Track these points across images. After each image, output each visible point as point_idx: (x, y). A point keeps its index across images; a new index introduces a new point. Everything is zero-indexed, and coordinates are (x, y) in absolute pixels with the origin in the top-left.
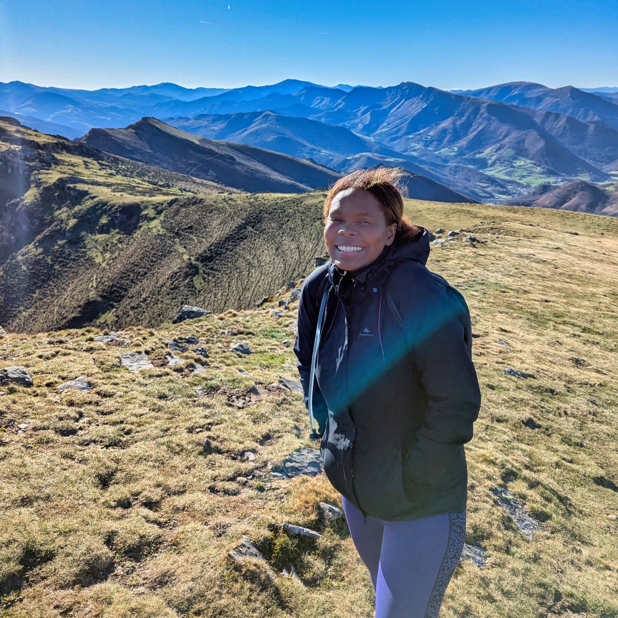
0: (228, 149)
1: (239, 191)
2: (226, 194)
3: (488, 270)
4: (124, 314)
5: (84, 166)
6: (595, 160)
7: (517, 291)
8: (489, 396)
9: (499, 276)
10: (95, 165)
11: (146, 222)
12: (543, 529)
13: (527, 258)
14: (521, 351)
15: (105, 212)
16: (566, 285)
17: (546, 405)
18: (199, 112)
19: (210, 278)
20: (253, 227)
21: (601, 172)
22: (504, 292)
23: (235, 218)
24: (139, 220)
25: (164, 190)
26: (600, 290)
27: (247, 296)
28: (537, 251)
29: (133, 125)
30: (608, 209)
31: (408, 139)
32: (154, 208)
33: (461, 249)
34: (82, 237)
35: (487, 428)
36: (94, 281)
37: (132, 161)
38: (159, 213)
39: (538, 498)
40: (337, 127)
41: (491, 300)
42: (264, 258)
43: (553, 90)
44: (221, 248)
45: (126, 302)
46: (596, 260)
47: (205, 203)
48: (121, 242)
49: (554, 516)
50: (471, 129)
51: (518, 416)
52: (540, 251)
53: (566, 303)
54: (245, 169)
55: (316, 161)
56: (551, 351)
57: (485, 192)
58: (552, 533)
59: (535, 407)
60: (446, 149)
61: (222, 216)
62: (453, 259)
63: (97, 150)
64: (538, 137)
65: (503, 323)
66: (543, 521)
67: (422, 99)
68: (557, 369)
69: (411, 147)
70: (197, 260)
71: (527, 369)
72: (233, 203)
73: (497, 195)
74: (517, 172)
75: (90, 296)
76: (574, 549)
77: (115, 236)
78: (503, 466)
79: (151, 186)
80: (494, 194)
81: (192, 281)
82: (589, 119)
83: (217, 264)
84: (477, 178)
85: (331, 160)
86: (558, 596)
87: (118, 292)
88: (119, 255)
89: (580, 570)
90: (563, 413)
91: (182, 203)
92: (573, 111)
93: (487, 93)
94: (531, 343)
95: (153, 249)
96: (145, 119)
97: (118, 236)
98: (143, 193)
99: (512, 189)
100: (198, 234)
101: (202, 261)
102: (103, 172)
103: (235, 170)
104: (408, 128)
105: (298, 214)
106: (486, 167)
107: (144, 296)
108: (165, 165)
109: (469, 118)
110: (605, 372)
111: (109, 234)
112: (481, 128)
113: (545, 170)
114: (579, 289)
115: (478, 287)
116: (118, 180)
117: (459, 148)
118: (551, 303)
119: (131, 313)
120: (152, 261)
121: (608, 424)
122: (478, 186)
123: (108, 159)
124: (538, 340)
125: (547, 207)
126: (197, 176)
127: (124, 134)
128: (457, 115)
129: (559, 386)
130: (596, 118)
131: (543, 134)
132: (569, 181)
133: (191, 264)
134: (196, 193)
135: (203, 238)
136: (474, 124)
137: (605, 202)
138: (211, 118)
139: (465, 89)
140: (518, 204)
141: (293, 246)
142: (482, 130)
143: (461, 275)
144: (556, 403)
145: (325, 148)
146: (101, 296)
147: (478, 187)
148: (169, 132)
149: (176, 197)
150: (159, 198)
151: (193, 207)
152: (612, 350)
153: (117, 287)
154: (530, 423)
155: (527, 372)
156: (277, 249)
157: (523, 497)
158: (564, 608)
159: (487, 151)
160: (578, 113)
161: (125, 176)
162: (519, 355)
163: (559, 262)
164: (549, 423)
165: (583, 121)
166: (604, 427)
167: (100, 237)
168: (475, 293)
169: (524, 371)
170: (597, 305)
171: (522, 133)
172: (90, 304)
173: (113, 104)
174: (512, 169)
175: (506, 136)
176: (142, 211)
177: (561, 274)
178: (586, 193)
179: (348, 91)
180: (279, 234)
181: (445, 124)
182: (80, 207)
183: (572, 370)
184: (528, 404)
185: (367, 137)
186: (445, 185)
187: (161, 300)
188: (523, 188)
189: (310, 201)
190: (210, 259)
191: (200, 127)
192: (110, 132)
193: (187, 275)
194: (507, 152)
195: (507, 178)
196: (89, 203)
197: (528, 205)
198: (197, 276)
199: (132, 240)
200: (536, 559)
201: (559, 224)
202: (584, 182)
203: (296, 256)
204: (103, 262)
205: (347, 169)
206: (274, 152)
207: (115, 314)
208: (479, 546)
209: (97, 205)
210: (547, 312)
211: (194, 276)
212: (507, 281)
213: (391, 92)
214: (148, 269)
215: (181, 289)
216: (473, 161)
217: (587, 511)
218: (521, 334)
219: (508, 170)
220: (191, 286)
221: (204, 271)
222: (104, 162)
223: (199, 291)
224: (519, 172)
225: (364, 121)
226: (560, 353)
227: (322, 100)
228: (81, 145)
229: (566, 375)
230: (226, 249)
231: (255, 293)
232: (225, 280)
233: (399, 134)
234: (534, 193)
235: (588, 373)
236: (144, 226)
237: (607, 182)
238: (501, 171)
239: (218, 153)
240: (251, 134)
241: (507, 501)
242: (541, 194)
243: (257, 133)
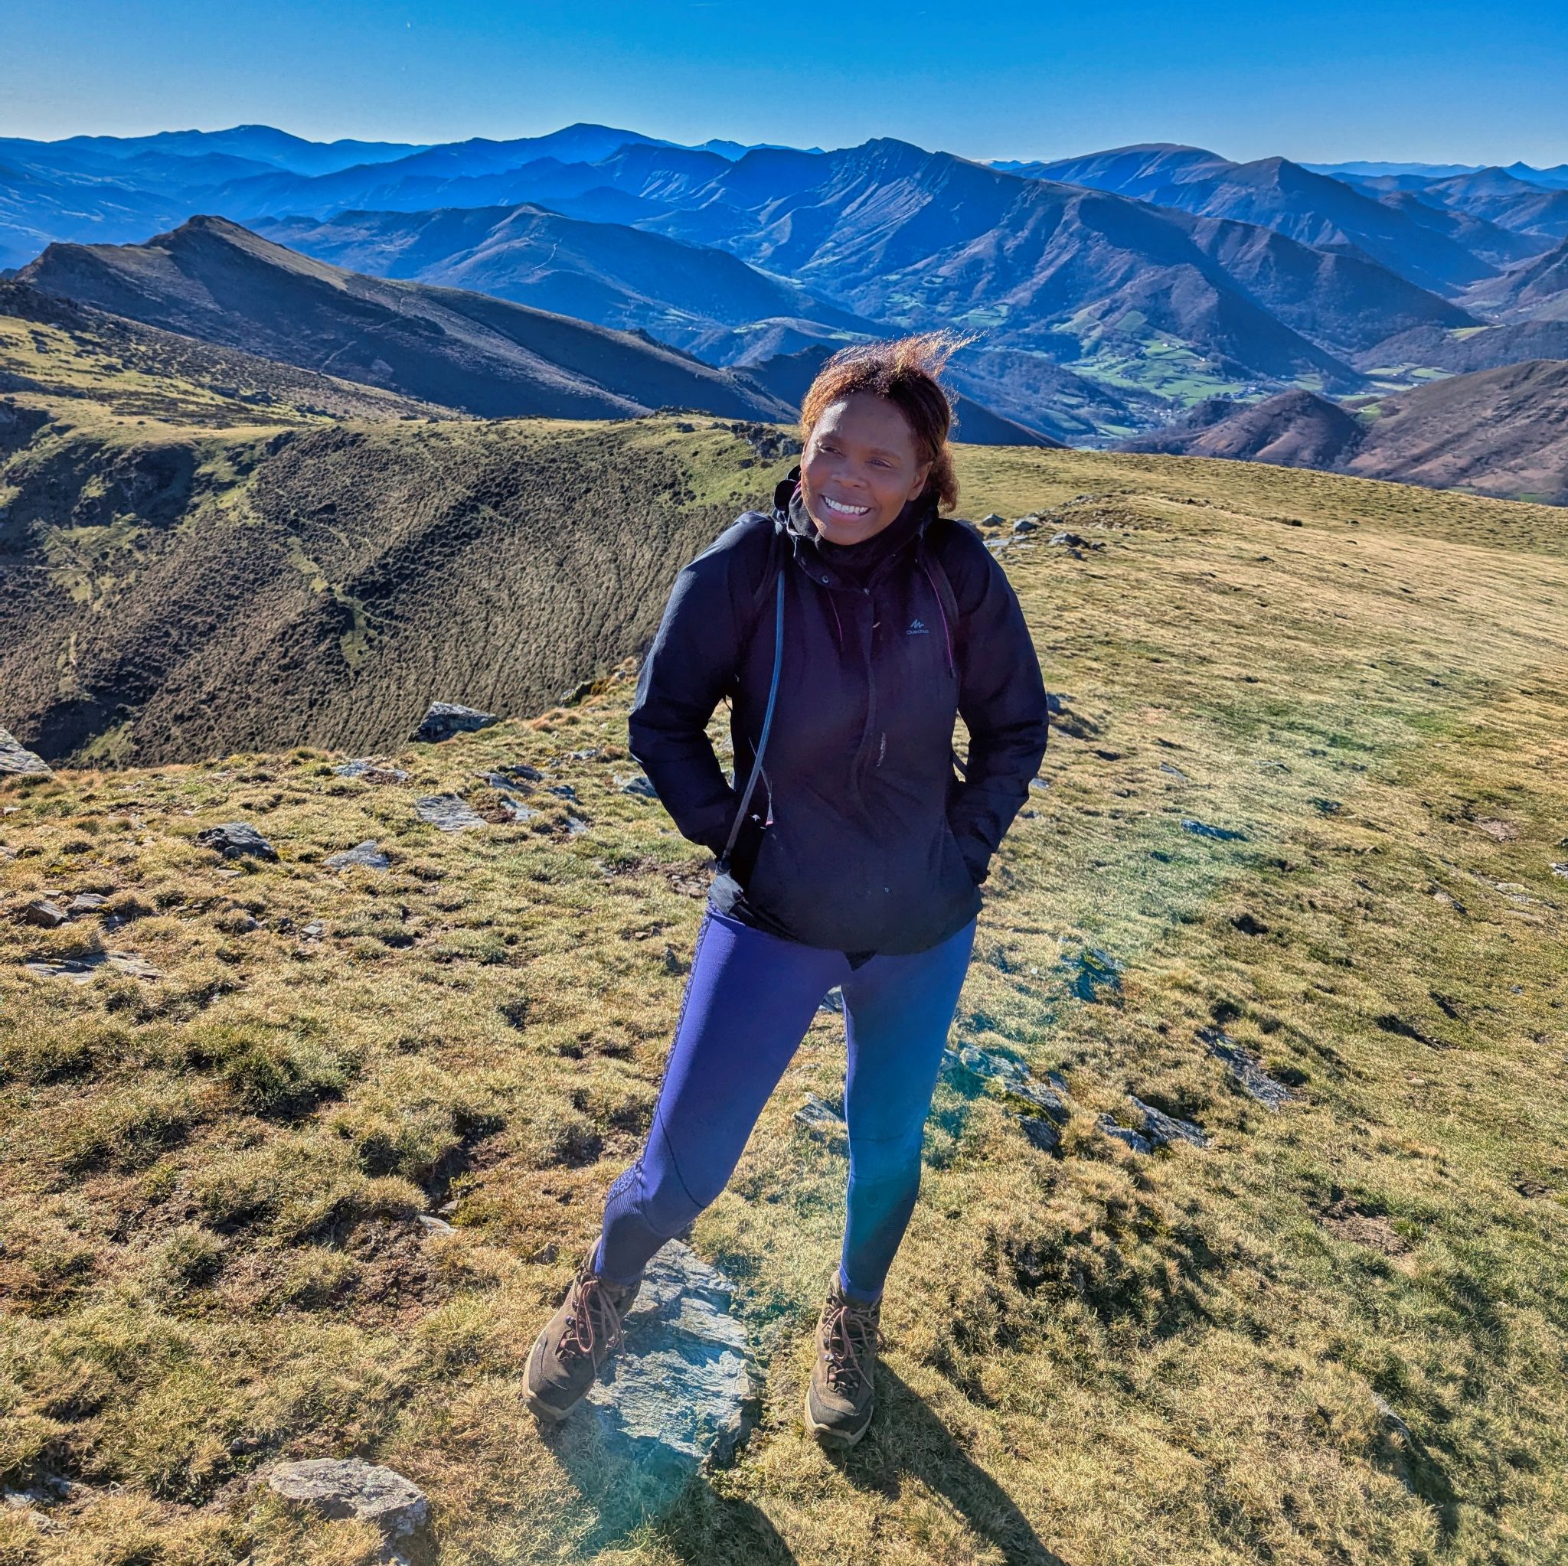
0: (424, 303)
1: (455, 414)
2: (423, 422)
3: (1116, 612)
4: (156, 733)
5: (34, 345)
6: (1333, 339)
7: (1185, 658)
8: (1160, 874)
9: (1142, 624)
10: (63, 343)
11: (209, 494)
12: (1296, 1098)
13: (1199, 582)
14: (1209, 786)
15: (96, 468)
16: (1289, 644)
17: (1274, 891)
18: (344, 204)
19: (386, 639)
20: (495, 507)
21: (1349, 370)
22: (1156, 661)
23: (448, 482)
24: (190, 489)
25: (257, 409)
26: (1362, 653)
27: (482, 684)
28: (1217, 567)
29: (166, 236)
30: (1364, 460)
31: (887, 285)
32: (230, 459)
33: (1051, 562)
34: (35, 533)
35: (1166, 933)
36: (72, 649)
37: (163, 333)
38: (245, 470)
39: (1282, 1047)
40: (706, 251)
41: (1131, 679)
42: (526, 586)
43: (1237, 167)
44: (413, 561)
45: (160, 703)
46: (1350, 586)
47: (367, 446)
48: (141, 548)
49: (1314, 1076)
50: (1042, 262)
51: (1222, 912)
52: (1225, 567)
53: (1292, 684)
54: (469, 355)
55: (653, 336)
56: (1270, 785)
57: (1074, 418)
58: (1313, 1104)
59: (1253, 895)
60: (980, 311)
61: (413, 478)
62: (1034, 587)
63: (69, 302)
64: (1202, 283)
65: (1162, 730)
66: (1295, 1085)
67: (920, 183)
68: (1287, 821)
69: (895, 305)
70: (350, 591)
71: (1227, 823)
72: (442, 444)
73: (1103, 427)
74: (1151, 368)
75: (63, 690)
76: (1355, 1128)
77: (125, 531)
78: (1212, 996)
79: (220, 400)
80: (1096, 424)
81: (338, 646)
82: (1320, 240)
83: (404, 603)
84: (1055, 384)
85: (695, 335)
86: (1337, 1194)
87: (138, 677)
88: (138, 580)
89: (1369, 1158)
90: (1306, 905)
91: (305, 446)
92: (1285, 220)
93: (1080, 172)
94: (1228, 770)
95: (230, 564)
96: (198, 221)
97: (135, 532)
98: (200, 419)
99: (1140, 411)
100: (351, 526)
101: (362, 596)
102: (87, 362)
103: (444, 359)
104: (886, 255)
105: (613, 475)
106: (1078, 357)
107: (208, 687)
108: (254, 343)
109: (1035, 231)
110: (1382, 825)
111: (108, 525)
112: (1065, 258)
113: (1218, 365)
114: (1316, 651)
115: (1100, 651)
116: (129, 382)
117: (1013, 307)
118: (1260, 685)
119: (176, 731)
120: (230, 597)
121: (1395, 924)
122: (1058, 404)
123: (99, 327)
124: (1240, 764)
125: (1222, 456)
126: (340, 374)
127: (140, 261)
128: (1006, 226)
129: (1296, 854)
130: (1339, 238)
131: (1214, 275)
132: (1275, 391)
133: (333, 602)
134: (342, 419)
135: (364, 535)
136: (1048, 249)
137: (1357, 444)
138: (376, 223)
139: (1026, 160)
140: (1154, 449)
141: (602, 555)
142: (1067, 265)
143: (1058, 623)
144: (1290, 888)
145: (678, 305)
146: (92, 689)
147: (1058, 406)
148: (263, 257)
149: (289, 429)
150: (242, 433)
151: (336, 456)
152: (1392, 783)
153: (135, 665)
154: (1247, 924)
155: (1228, 828)
156: (560, 565)
157: (1256, 1046)
158: (1348, 1210)
159: (1081, 316)
160: (1296, 223)
161: (149, 371)
162: (1208, 794)
163: (1270, 592)
164: (1283, 922)
165: (1307, 245)
166: (1389, 931)
167: (86, 534)
168: (1095, 665)
169: (1221, 826)
170: (1356, 686)
171: (1163, 272)
172: (61, 709)
173: (108, 179)
174: (1138, 362)
175: (1125, 280)
176: (199, 465)
177: (1275, 618)
178: (1313, 421)
179: (734, 158)
180: (564, 526)
181: (979, 246)
182: (27, 454)
183: (1318, 822)
184: (1239, 889)
185: (783, 278)
186: (977, 402)
187: (255, 695)
188: (1165, 408)
189: (643, 442)
190: (385, 589)
191: (346, 245)
192: (99, 253)
193: (323, 632)
194: (1130, 320)
195: (1127, 383)
196: (51, 445)
197: (1177, 451)
198: (349, 633)
199: (173, 542)
200: (1292, 1141)
201: (1252, 497)
202: (1310, 395)
203: (610, 581)
204: (96, 599)
205: (733, 358)
206: (546, 313)
207: (131, 734)
208: (1192, 1122)
209: (73, 449)
210: (1253, 702)
211: (343, 633)
212: (1161, 636)
213: (843, 162)
214: (219, 616)
215: (309, 668)
216: (1046, 341)
217: (1370, 1072)
218: (1205, 751)
219: (1131, 363)
220: (335, 660)
221: (368, 620)
222: (87, 336)
223: (357, 673)
224: (1157, 370)
225: (776, 236)
226: (1289, 790)
227: (668, 181)
228: (23, 290)
229: (1306, 833)
230: (427, 563)
231: (504, 675)
232: (425, 642)
233: (864, 272)
234: (1192, 422)
235: (1349, 828)
236: (206, 503)
237: (1362, 396)
238: (1112, 366)
239: (396, 315)
240: (484, 265)
241: (1225, 1053)
242: (1208, 423)
243: (498, 264)
